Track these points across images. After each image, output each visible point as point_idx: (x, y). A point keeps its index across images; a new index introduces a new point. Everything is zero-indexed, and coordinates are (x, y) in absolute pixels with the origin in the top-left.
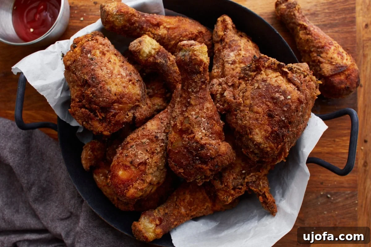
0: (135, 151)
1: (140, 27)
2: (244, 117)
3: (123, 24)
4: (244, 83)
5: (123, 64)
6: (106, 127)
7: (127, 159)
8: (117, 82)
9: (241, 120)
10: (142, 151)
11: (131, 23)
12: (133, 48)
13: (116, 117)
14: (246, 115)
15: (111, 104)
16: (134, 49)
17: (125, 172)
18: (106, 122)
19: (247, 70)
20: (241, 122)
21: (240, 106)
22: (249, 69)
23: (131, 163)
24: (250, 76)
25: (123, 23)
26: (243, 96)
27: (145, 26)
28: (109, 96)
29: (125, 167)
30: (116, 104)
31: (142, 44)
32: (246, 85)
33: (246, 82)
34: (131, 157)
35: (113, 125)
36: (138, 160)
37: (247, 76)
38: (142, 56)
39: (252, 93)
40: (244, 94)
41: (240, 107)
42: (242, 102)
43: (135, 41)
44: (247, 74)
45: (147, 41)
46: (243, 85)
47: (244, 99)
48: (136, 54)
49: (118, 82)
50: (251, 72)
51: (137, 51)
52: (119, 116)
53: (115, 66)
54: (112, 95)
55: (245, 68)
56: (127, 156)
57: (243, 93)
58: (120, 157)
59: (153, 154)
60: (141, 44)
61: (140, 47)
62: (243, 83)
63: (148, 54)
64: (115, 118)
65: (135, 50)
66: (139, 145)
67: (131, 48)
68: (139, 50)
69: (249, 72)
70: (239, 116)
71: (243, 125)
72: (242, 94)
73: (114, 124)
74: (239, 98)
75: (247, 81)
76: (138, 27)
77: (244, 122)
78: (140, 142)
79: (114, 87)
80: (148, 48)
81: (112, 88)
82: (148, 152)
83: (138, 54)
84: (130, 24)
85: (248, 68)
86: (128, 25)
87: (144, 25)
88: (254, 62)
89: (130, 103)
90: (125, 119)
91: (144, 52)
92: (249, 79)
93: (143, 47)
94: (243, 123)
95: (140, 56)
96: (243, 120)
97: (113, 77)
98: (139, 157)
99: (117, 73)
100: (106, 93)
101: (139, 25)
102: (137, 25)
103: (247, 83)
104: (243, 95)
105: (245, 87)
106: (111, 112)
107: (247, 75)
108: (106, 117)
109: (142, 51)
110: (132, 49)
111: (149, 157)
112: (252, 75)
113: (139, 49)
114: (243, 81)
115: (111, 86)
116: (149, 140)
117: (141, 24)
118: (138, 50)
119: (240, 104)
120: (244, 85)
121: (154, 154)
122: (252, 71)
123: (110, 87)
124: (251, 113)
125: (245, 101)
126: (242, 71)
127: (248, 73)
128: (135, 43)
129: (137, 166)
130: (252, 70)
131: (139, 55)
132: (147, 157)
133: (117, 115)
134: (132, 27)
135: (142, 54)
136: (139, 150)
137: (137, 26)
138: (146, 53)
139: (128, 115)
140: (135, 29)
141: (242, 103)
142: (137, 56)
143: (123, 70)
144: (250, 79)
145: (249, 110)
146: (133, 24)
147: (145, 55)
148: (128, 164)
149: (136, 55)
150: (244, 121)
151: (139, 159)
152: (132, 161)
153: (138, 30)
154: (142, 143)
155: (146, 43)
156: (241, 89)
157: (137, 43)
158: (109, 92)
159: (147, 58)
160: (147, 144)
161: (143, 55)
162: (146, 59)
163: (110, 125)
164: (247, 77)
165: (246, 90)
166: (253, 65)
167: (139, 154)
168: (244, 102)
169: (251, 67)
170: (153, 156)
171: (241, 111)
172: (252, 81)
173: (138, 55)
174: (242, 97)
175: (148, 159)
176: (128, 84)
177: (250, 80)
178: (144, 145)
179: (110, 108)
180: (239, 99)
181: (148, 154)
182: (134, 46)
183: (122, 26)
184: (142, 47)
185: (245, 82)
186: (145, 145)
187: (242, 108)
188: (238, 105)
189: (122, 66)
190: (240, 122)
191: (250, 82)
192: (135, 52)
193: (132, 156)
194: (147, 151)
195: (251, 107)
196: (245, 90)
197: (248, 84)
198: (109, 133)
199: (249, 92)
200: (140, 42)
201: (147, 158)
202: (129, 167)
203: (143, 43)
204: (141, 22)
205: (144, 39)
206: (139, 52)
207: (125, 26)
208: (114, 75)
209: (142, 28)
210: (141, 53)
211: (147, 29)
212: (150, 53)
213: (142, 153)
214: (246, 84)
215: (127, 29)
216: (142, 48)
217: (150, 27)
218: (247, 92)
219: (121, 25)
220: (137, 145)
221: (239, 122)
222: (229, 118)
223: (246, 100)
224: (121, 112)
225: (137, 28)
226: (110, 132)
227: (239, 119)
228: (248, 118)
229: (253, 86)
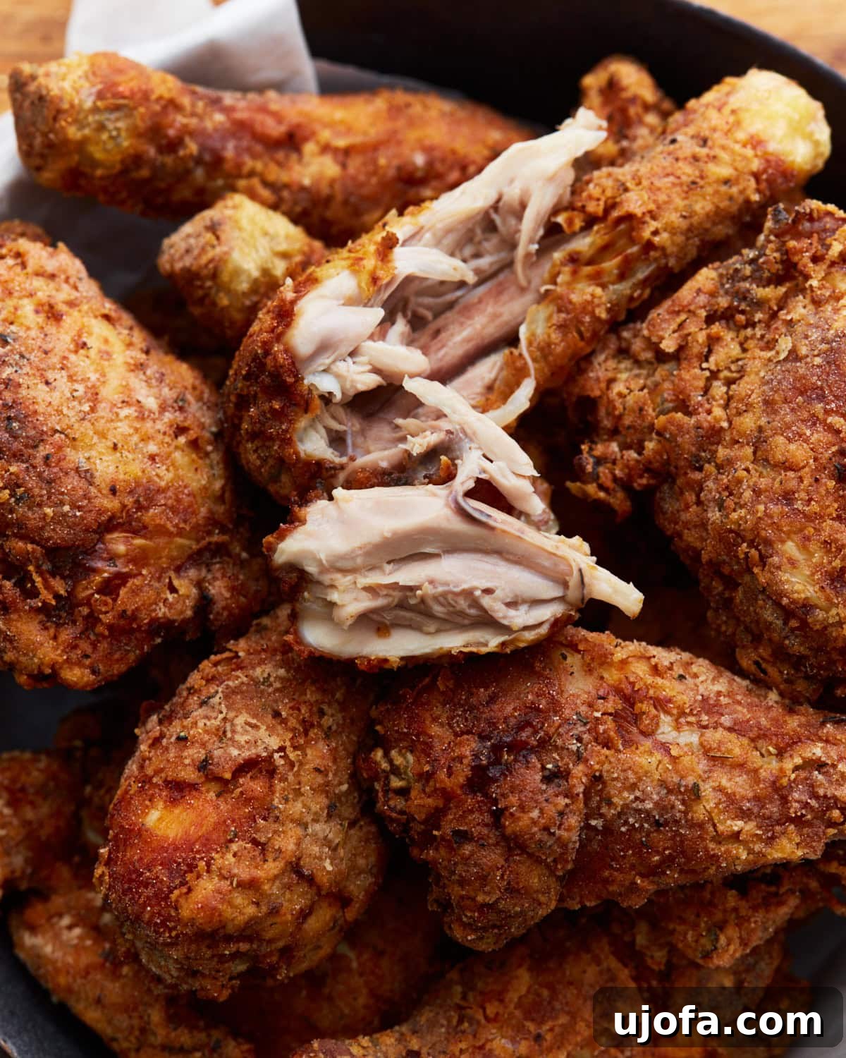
0: (221, 716)
1: (207, 157)
2: (731, 494)
3: (132, 151)
4: (732, 339)
5: (144, 356)
6: (75, 647)
7: (185, 754)
8: (119, 437)
9: (721, 505)
10: (255, 716)
11: (164, 142)
12: (181, 258)
13: (118, 595)
14: (739, 482)
15: (95, 532)
16: (188, 261)
17: (177, 811)
18: (74, 622)
19: (745, 279)
20: (718, 514)
21: (713, 444)
22: (753, 271)
23: (204, 766)
24: (759, 304)
25: (128, 148)
26: (730, 399)
27: (230, 151)
28: (85, 496)
29: (178, 790)
30: (115, 535)
31: (223, 237)
32: (744, 350)
33: (743, 333)
34: (203, 745)
35: (107, 633)
36: (235, 752)
37: (743, 306)
38: (229, 291)
39: (768, 383)
40: (733, 387)
41: (714, 448)
42: (725, 425)
43: (188, 228)
44: (743, 296)
45: (245, 223)
46: (729, 347)
47: (734, 411)
48: (201, 287)
49: (126, 437)
50: (764, 287)
51: (205, 272)
52: (135, 592)
53: (106, 363)
54: (100, 491)
55: (737, 271)
56: (185, 739)
57: (729, 382)
58: (150, 759)
59: (306, 733)
60: (218, 238)
61: (218, 250)
62: (728, 336)
63: (256, 281)
64: (115, 600)
65: (194, 268)
66: (242, 692)
67: (172, 261)
68: (211, 266)
69: (754, 286)
70: (710, 491)
71: (731, 531)
72: (724, 389)
73: (110, 627)
74: (707, 406)
75: (745, 327)
76: (199, 161)
77: (734, 516)
78: (245, 679)
79: (104, 458)
80: (257, 251)
81: (98, 461)
82: (284, 722)
83: (209, 283)
84: (161, 150)
85: (748, 270)
86: (152, 151)
87: (224, 148)
88: (772, 238)
89: (181, 533)
90: (161, 605)
91: (237, 272)
92: (756, 320)
93: (232, 249)
94: (727, 516)
95: (218, 291)
96: (730, 503)
97: (101, 413)
98: (241, 739)
99: (117, 398)
100: (71, 483)
101: (203, 148)
102: (192, 147)
103: (746, 339)
104: (727, 393)
105: (738, 360)
106: (95, 571)
107: (745, 298)
108: (71, 594)
109: (230, 266)
110: (178, 266)
111: (288, 744)
112: (768, 300)
113: (211, 261)
114: (729, 328)
115: (93, 453)
116: (288, 671)
117: (210, 143)
118: (206, 265)
119: (714, 435)
120: (735, 350)
121: (311, 734)
122: (768, 282)
123: (88, 459)
124: (760, 469)
125: (737, 420)
126: (723, 285)
127: (748, 291)
128: (189, 236)
129: (228, 776)
130: (767, 274)
131: (213, 291)
132: (274, 743)
133: (124, 584)
134: (169, 160)
135: (231, 281)
136: (239, 712)
137: (191, 156)
138: (249, 276)
139: (173, 590)
140: (183, 175)
141: (722, 428)
142: (206, 295)
143: (144, 384)
144: (758, 316)
145: (752, 458)
146: (172, 146)
147: (244, 286)
148: (190, 775)
149: (200, 293)
150: (734, 510)
151: (240, 747)
152: (205, 760)
153: (199, 173)
154: (256, 682)
155: (240, 229)
156: (717, 365)
157: (198, 236)
158: (85, 478)
159: (255, 298)
160: (278, 685)
161: (233, 286)
162: (248, 303)
163: (92, 637)
164: (743, 312)
165: (742, 372)
166: (768, 252)
167: (239, 729)
168: (730, 422)
169: (761, 260)
170: (307, 742)
171: (719, 467)
172: (768, 326)
173: (210, 288)
174: (722, 402)
175: (282, 749)
176: (169, 445)
177: (760, 321)
178: (262, 692)
179: (91, 552)
180: (709, 412)
181: (280, 729)
182: (188, 251)
183: (122, 161)
184: (225, 249)
185: (738, 332)
186: (270, 690)
187: (722, 452)
188: (708, 438)
189: (140, 367)
190: (714, 515)
191: (759, 332)
192: (191, 276)
193: (206, 737)
194: (277, 714)
195: (759, 441)
196: (738, 372)
197: (751, 344)
198: (92, 677)
199: (753, 376)
200: (213, 228)
201: (276, 748)
202: (193, 787)
203: (227, 232)
204: (210, 136)
205: (228, 212)
206: (215, 275)
207: (137, 159)
208: (103, 405)
209: (215, 163)
210: (225, 277)
211: (239, 166)
212: (266, 272)
213: (254, 721)
214: (741, 344)
215: (145, 173)
216: (226, 253)
217: (255, 156)
218: (746, 378)
219: (118, 158)
220: (229, 695)
221: (710, 515)
222: (669, 506)
223: (739, 414)
224: (140, 574)
225: (191, 164)
226: (93, 672)
227: (712, 504)
228: (748, 494)
229: (771, 349)
